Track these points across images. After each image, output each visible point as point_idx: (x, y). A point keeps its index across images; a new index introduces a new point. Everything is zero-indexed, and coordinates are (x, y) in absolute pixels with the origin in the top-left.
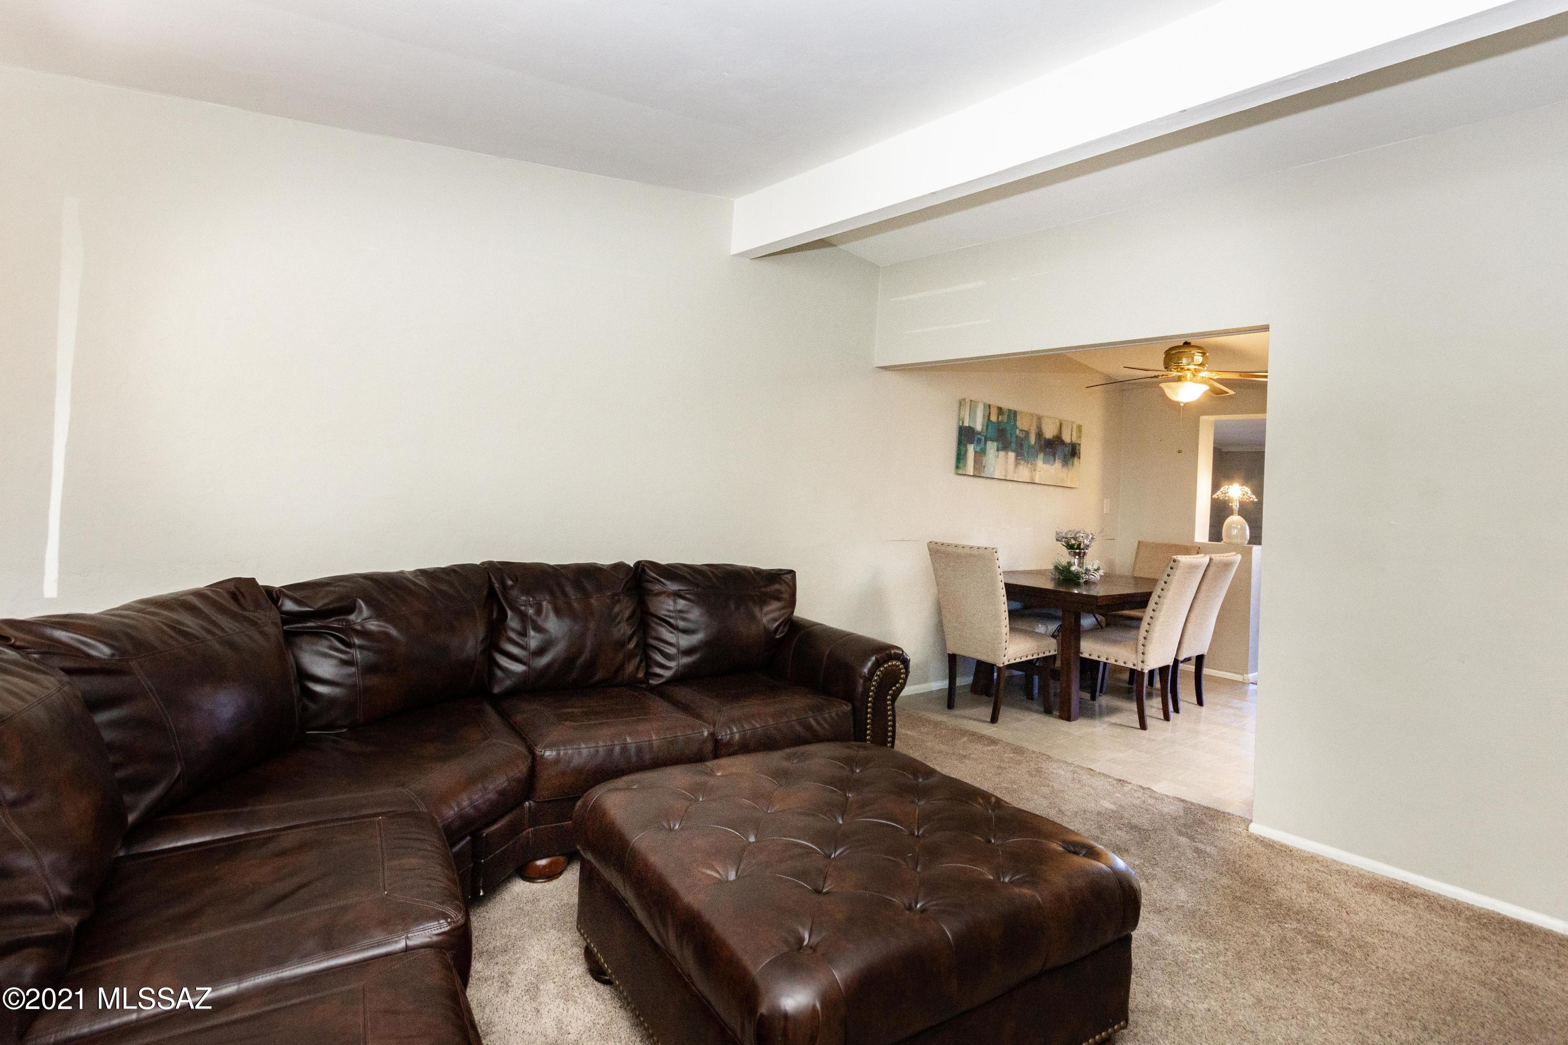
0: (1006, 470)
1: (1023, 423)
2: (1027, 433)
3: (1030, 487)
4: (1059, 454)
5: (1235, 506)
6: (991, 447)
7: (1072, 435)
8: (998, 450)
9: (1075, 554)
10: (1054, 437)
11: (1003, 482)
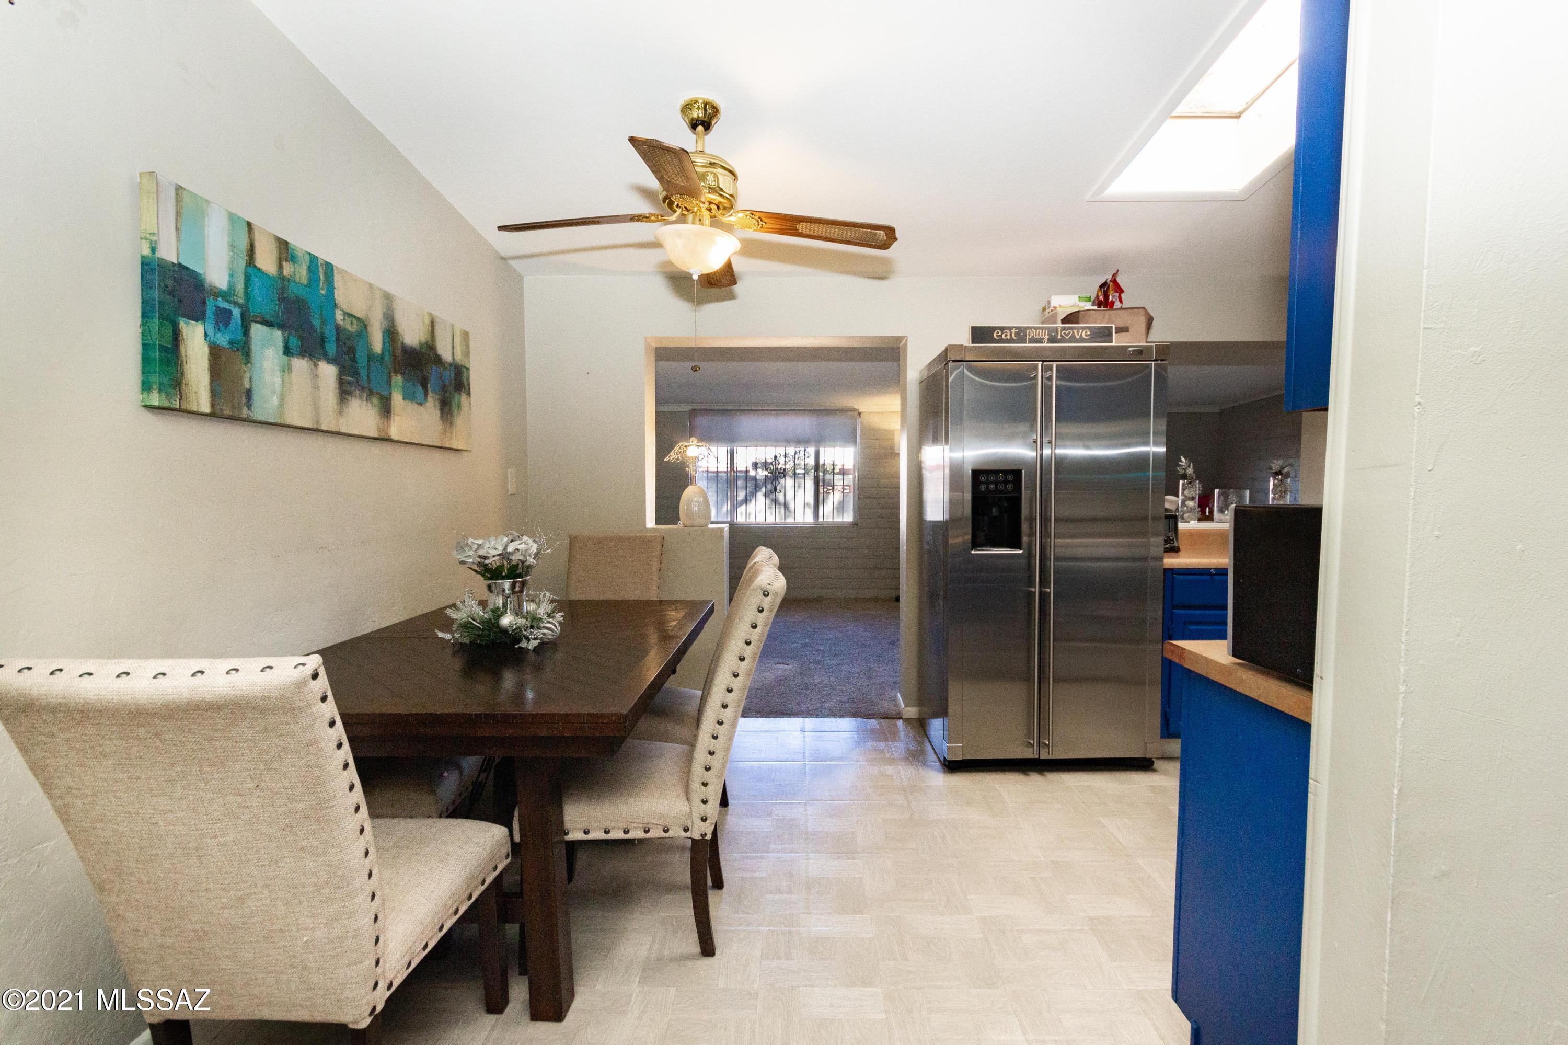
0: (316, 407)
1: (349, 298)
2: (363, 324)
3: (377, 449)
6: (266, 340)
7: (453, 347)
8: (287, 351)
10: (421, 345)
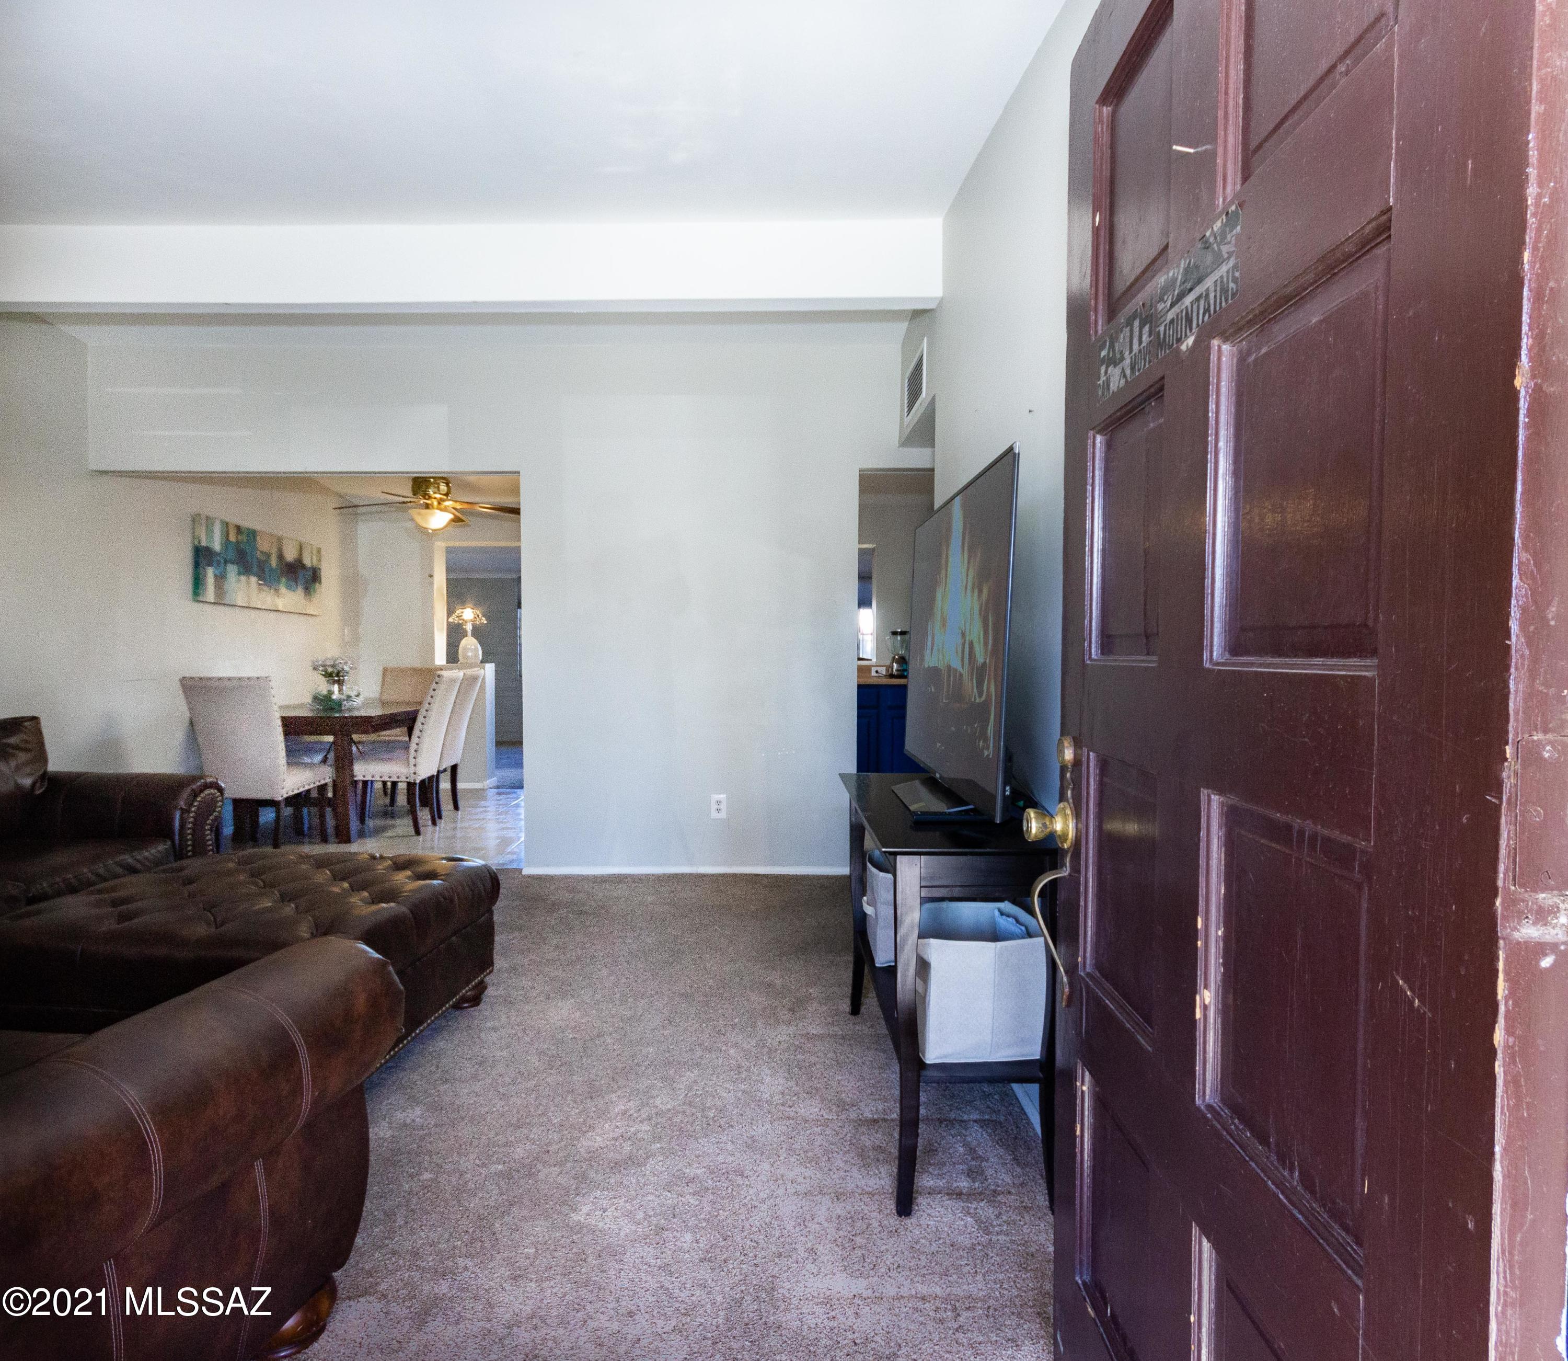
0: (249, 596)
1: (263, 545)
2: (268, 555)
3: (273, 615)
4: (301, 581)
5: (469, 627)
6: (232, 570)
7: (312, 558)
8: (239, 574)
9: (334, 682)
10: (295, 560)
11: (245, 610)
